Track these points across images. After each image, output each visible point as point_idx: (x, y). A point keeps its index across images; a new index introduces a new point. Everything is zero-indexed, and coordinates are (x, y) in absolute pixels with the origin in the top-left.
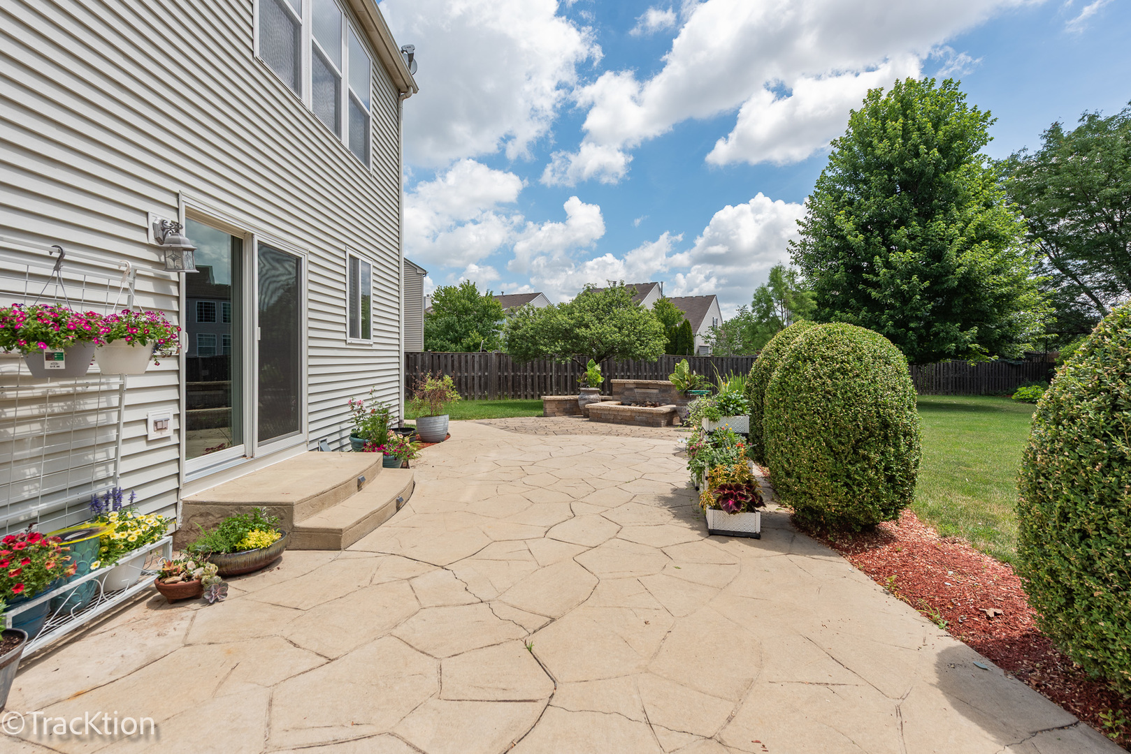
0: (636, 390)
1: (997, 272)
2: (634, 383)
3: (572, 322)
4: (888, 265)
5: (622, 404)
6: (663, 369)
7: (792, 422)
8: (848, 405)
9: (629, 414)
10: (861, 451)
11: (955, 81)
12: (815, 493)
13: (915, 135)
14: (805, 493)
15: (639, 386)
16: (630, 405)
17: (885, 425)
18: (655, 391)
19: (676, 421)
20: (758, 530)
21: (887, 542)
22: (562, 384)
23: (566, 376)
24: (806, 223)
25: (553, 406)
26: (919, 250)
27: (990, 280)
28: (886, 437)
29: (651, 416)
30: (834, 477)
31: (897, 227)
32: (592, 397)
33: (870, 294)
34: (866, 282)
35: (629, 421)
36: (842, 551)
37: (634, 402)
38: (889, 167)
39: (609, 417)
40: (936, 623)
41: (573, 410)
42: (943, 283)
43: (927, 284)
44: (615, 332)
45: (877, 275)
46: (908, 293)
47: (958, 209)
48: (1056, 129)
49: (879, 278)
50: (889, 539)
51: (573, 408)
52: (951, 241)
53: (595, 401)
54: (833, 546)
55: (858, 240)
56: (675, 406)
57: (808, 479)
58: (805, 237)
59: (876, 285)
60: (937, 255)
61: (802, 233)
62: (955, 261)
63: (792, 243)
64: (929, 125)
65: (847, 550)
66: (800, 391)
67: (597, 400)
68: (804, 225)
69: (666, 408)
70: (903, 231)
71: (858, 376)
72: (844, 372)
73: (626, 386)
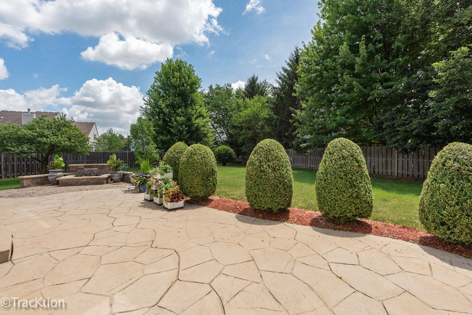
0: (85, 169)
1: (203, 126)
2: (84, 166)
3: (36, 134)
4: (176, 121)
5: (77, 176)
6: (81, 159)
7: (192, 172)
8: (206, 166)
10: (209, 178)
11: (192, 66)
12: (198, 191)
13: (183, 79)
14: (195, 192)
15: (86, 167)
16: (82, 176)
17: (213, 171)
18: (97, 169)
19: (109, 181)
20: (183, 206)
21: (212, 201)
23: (13, 165)
24: (147, 100)
26: (185, 117)
27: (203, 129)
28: (213, 174)
29: (99, 180)
30: (203, 186)
31: (178, 108)
32: (58, 174)
33: (171, 130)
34: (169, 126)
35: (86, 183)
36: (204, 205)
37: (84, 175)
38: (176, 88)
39: (73, 183)
40: (231, 212)
41: (45, 182)
42: (191, 128)
43: (187, 128)
44: (66, 141)
45: (173, 124)
46: (182, 130)
47: (194, 106)
48: (211, 87)
49: (173, 125)
50: (212, 200)
51: (42, 181)
52: (193, 116)
53: (61, 176)
54: (201, 205)
55: (166, 111)
56: (110, 174)
57: (196, 188)
58: (146, 106)
59: (172, 127)
60: (189, 120)
61: (145, 104)
62: (194, 122)
63: (142, 107)
64: (187, 77)
65: (205, 205)
66: (193, 163)
67: (62, 175)
68: (146, 101)
69: (106, 176)
70: (180, 110)
71: (207, 158)
72: (204, 158)
73: (78, 167)
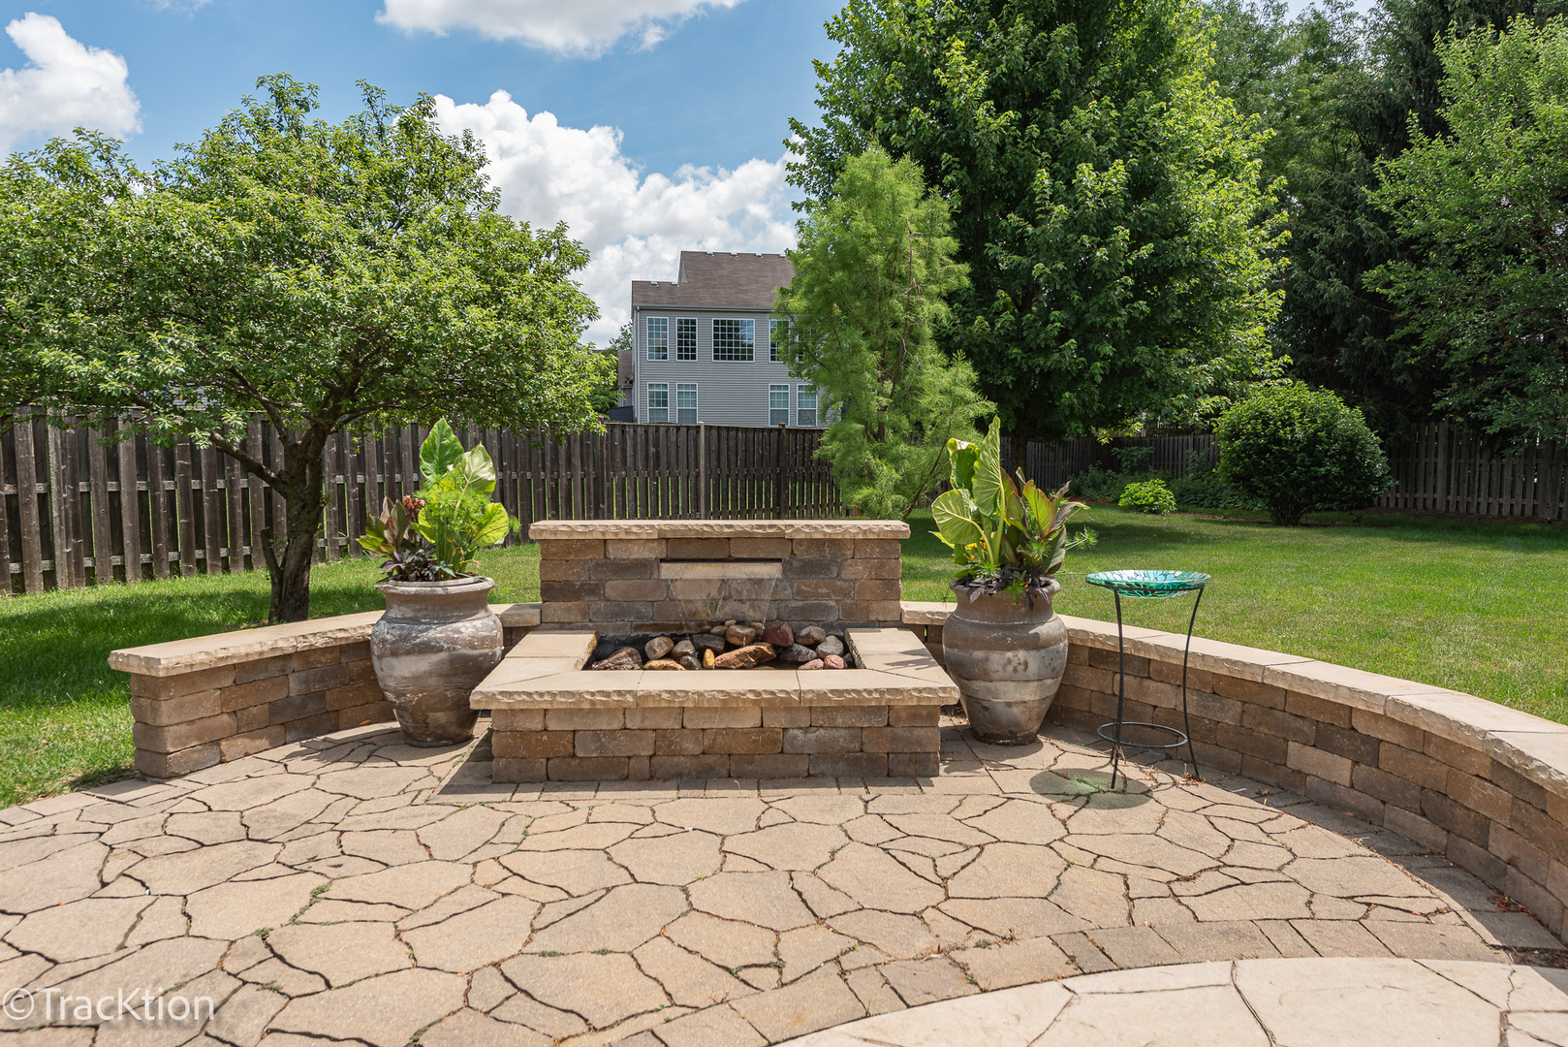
9: (750, 721)
15: (681, 550)
22: (99, 527)
23: (115, 497)
25: (208, 703)
39: (622, 747)
51: (321, 696)
73: (613, 552)
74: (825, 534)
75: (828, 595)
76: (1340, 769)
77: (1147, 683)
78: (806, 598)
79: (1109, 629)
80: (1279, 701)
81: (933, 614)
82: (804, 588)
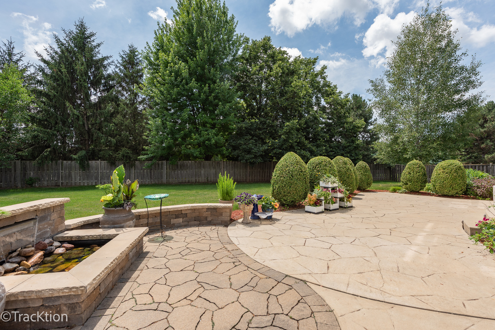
74: (51, 205)
75: (47, 227)
76: (180, 220)
77: (140, 220)
78: (41, 230)
79: (146, 210)
80: (168, 213)
81: (78, 223)
82: (41, 227)
